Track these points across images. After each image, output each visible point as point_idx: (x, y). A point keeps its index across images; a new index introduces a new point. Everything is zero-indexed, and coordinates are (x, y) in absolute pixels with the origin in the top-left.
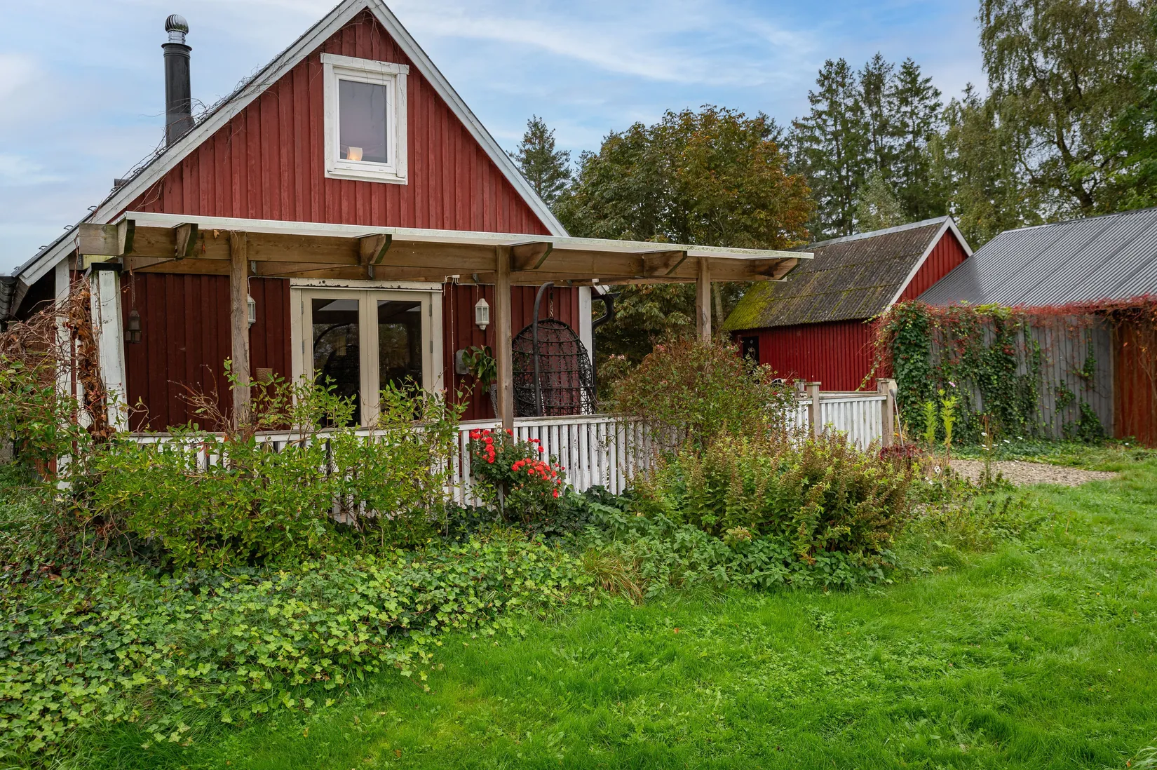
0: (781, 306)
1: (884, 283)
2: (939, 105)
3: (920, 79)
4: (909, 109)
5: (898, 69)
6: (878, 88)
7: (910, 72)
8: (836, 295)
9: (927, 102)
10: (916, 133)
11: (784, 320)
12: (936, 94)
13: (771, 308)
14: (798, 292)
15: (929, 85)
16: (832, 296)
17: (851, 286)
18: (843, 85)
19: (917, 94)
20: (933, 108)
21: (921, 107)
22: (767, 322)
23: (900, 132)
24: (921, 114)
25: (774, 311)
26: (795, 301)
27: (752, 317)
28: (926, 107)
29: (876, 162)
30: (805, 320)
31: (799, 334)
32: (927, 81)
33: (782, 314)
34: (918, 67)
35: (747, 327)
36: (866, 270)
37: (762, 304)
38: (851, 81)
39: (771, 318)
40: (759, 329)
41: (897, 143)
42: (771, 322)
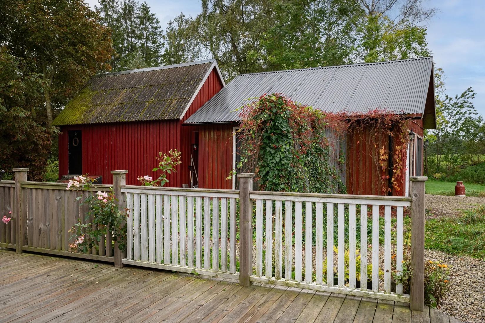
0: (99, 110)
1: (177, 97)
2: (159, 27)
3: (150, 13)
4: (144, 27)
5: (140, 5)
6: (130, 12)
7: (145, 9)
8: (142, 104)
9: (153, 25)
10: (147, 39)
11: (102, 119)
12: (158, 22)
13: (91, 111)
14: (111, 101)
15: (154, 17)
16: (139, 105)
17: (152, 98)
18: (113, 7)
19: (148, 20)
20: (156, 28)
21: (150, 27)
22: (90, 119)
23: (140, 37)
24: (150, 30)
25: (94, 113)
26: (110, 107)
27: (76, 116)
28: (152, 27)
29: (129, 49)
30: (120, 120)
31: (114, 129)
32: (153, 15)
33: (101, 115)
34: (149, 7)
35: (73, 123)
36: (161, 89)
37: (83, 108)
38: (117, 5)
39: (92, 117)
40: (84, 126)
41: (138, 43)
42: (93, 120)
